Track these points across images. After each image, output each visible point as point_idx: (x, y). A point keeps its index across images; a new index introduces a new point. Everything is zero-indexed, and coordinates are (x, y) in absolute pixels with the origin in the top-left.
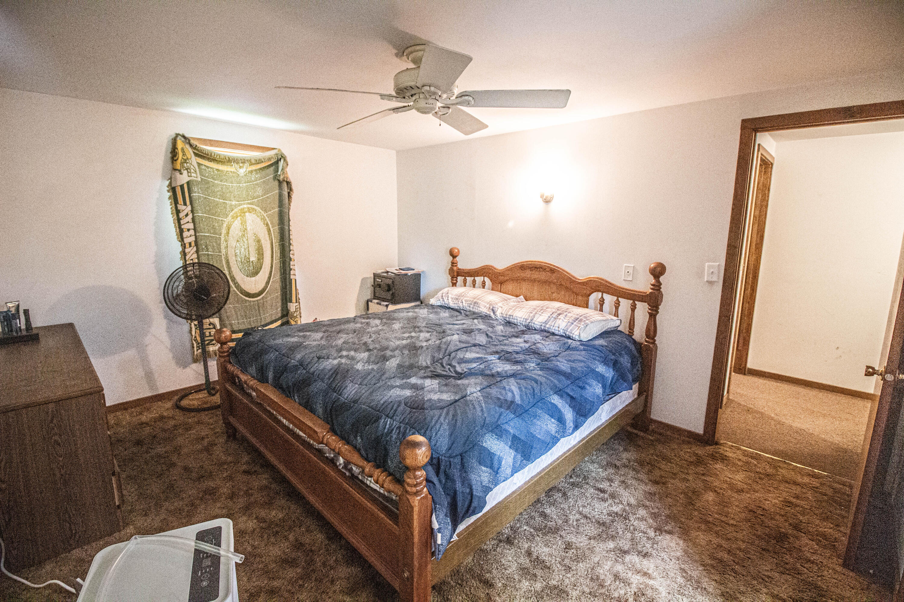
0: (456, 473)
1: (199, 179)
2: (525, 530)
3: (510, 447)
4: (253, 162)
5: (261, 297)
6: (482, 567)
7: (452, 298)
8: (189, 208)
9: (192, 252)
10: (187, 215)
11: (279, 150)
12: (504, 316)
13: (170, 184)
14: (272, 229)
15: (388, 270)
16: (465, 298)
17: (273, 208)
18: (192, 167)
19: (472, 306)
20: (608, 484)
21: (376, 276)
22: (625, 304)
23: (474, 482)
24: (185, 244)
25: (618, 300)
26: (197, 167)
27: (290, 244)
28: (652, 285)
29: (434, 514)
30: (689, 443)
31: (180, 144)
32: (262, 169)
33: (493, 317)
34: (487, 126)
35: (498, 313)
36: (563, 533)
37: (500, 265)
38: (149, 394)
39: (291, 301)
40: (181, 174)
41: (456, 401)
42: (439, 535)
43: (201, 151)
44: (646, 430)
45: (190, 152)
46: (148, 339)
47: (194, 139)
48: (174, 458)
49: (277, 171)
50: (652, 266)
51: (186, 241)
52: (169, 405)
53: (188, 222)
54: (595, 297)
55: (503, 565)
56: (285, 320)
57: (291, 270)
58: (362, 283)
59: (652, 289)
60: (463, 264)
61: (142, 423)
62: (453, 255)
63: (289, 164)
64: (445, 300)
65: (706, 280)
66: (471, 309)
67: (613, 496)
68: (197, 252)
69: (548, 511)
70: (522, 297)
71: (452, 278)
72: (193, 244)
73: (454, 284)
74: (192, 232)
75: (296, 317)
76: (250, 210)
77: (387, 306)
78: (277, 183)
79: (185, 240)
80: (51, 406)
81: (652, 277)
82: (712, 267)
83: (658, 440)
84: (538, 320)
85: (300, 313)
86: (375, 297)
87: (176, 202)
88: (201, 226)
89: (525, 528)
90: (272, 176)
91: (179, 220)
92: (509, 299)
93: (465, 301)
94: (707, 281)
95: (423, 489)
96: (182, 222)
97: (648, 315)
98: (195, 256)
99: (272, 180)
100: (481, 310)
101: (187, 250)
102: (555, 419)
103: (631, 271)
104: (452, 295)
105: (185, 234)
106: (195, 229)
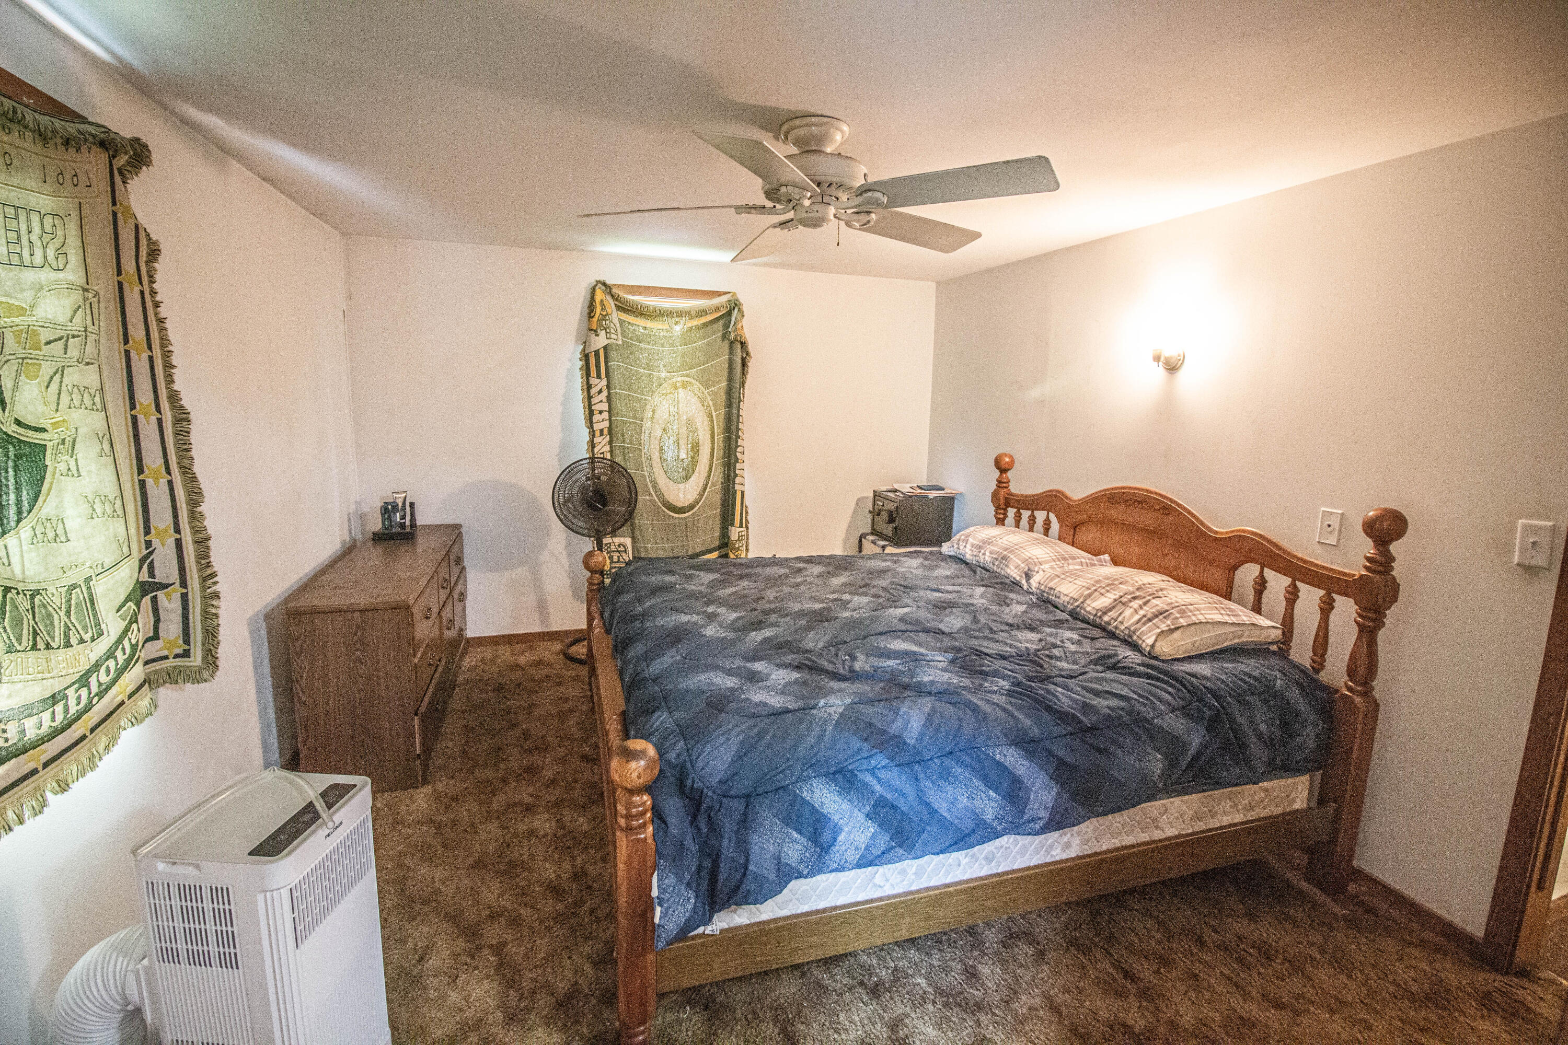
0: (728, 825)
1: (620, 342)
2: (919, 984)
3: (867, 815)
4: (693, 313)
5: (690, 513)
6: (801, 1011)
7: (973, 546)
8: (604, 382)
9: (604, 442)
10: (600, 392)
11: (734, 294)
12: (1043, 587)
13: (584, 350)
14: (714, 414)
15: (896, 486)
16: (992, 548)
17: (719, 382)
18: (612, 325)
19: (997, 563)
20: (1155, 968)
21: (876, 494)
22: (1310, 596)
23: (755, 849)
24: (594, 432)
25: (1293, 585)
26: (618, 325)
27: (738, 437)
28: (1368, 559)
29: (656, 873)
30: (1438, 949)
31: (599, 295)
32: (705, 325)
33: (1025, 587)
34: (977, 235)
35: (1034, 583)
36: (984, 1019)
37: (1078, 492)
38: (536, 628)
39: (732, 525)
40: (597, 335)
41: (787, 711)
42: (658, 910)
43: (626, 302)
44: (1337, 890)
45: (611, 304)
46: (545, 556)
47: (618, 286)
48: (521, 717)
49: (726, 326)
50: (1371, 514)
51: (597, 427)
52: (558, 647)
53: (601, 401)
54: (1248, 573)
55: (839, 1023)
56: (723, 552)
57: (736, 475)
58: (857, 504)
59: (1367, 568)
60: (1020, 486)
61: (517, 665)
62: (1002, 467)
63: (745, 313)
64: (961, 548)
65: (1516, 561)
66: (995, 568)
67: (1145, 994)
68: (610, 442)
69: (984, 970)
70: (1107, 557)
71: (997, 508)
72: (606, 432)
73: (1001, 521)
74: (605, 415)
75: (738, 549)
76: (684, 385)
77: (884, 547)
78: (726, 344)
79: (595, 425)
80: (357, 614)
81: (1370, 542)
82: (1536, 529)
83: (1352, 923)
84: (1094, 605)
85: (747, 546)
86: (874, 532)
87: (588, 375)
88: (618, 405)
89: (920, 981)
90: (720, 334)
91: (590, 398)
92: (1073, 558)
93: (991, 553)
94: (1518, 565)
95: (644, 825)
96: (593, 401)
97: (1356, 629)
98: (607, 448)
99: (719, 340)
100: (1009, 571)
101: (596, 440)
102: (996, 791)
103: (1336, 525)
104: (974, 539)
105: (596, 417)
106: (610, 411)
